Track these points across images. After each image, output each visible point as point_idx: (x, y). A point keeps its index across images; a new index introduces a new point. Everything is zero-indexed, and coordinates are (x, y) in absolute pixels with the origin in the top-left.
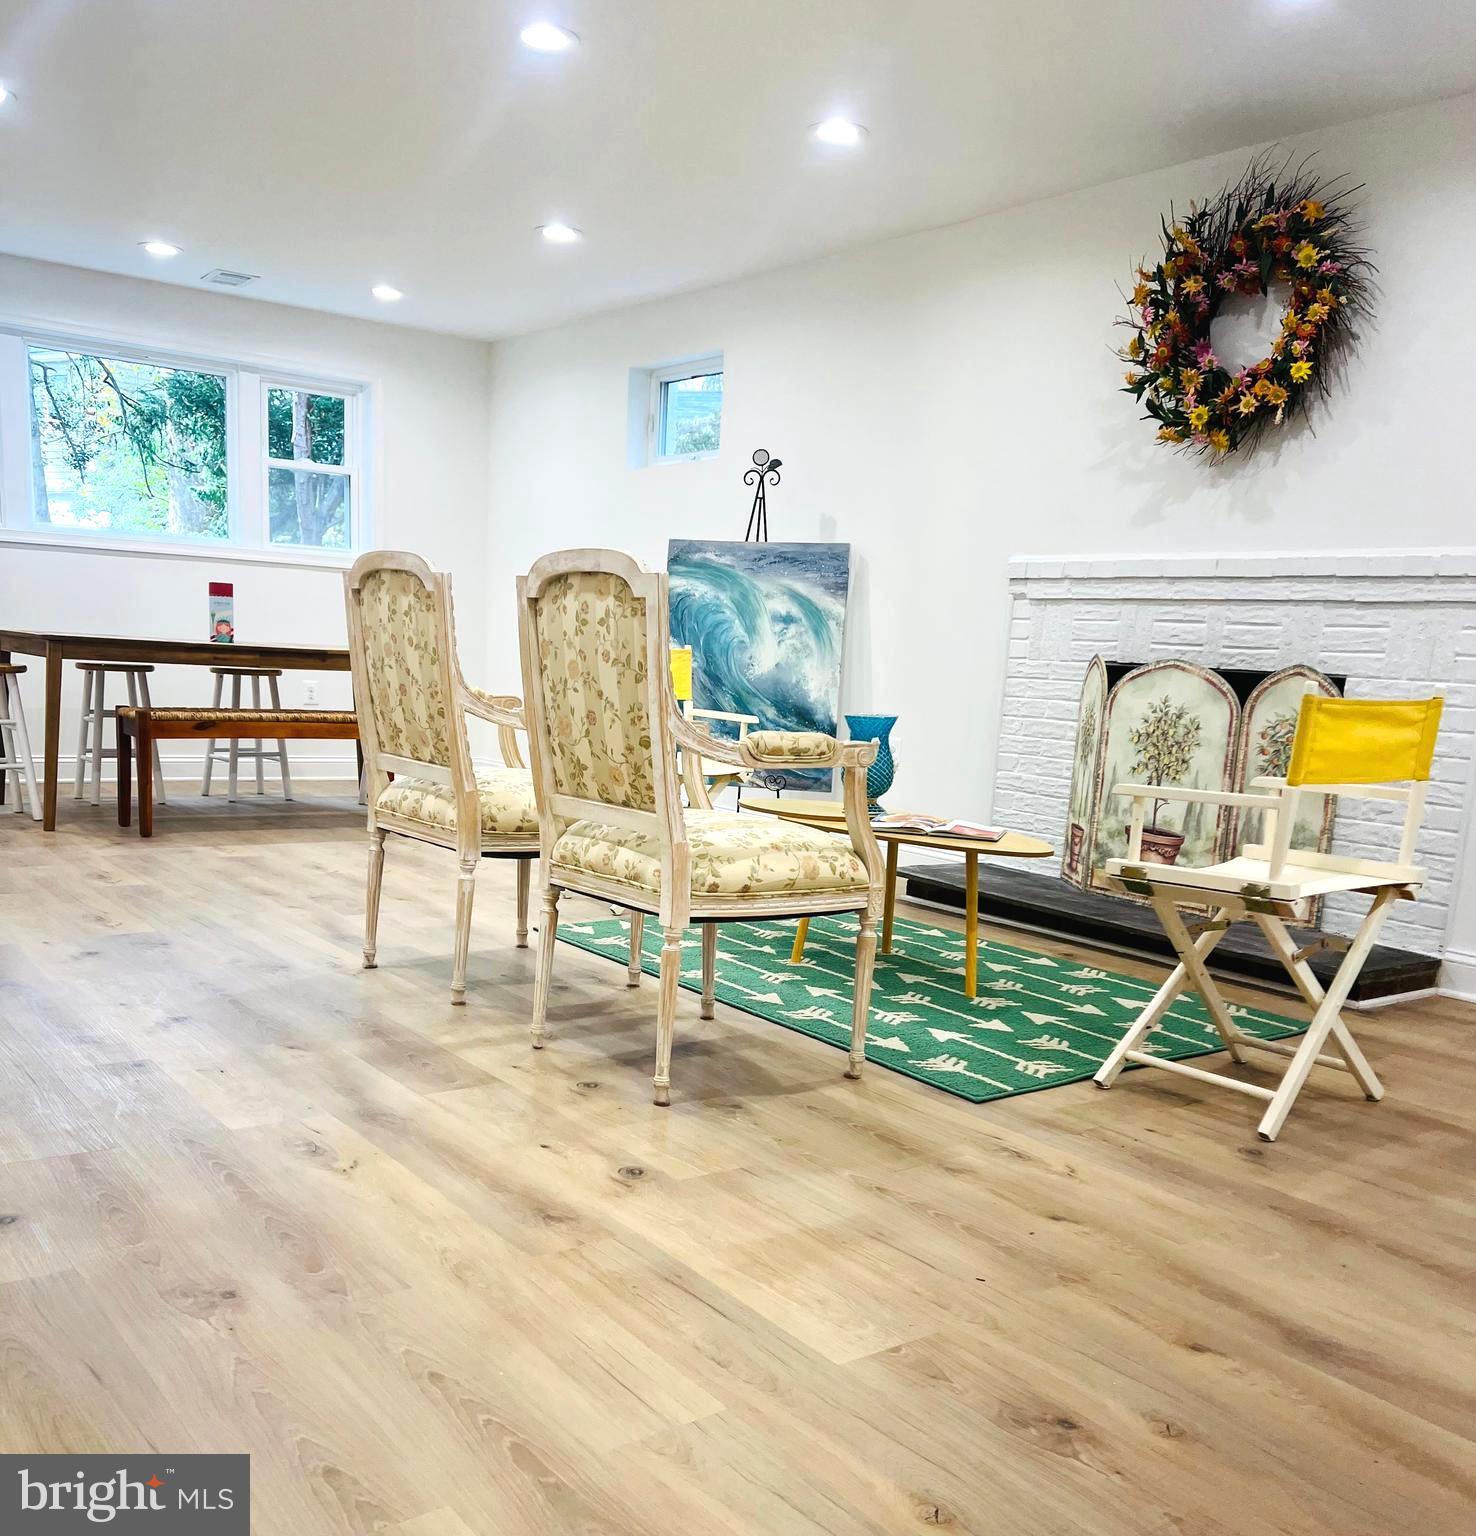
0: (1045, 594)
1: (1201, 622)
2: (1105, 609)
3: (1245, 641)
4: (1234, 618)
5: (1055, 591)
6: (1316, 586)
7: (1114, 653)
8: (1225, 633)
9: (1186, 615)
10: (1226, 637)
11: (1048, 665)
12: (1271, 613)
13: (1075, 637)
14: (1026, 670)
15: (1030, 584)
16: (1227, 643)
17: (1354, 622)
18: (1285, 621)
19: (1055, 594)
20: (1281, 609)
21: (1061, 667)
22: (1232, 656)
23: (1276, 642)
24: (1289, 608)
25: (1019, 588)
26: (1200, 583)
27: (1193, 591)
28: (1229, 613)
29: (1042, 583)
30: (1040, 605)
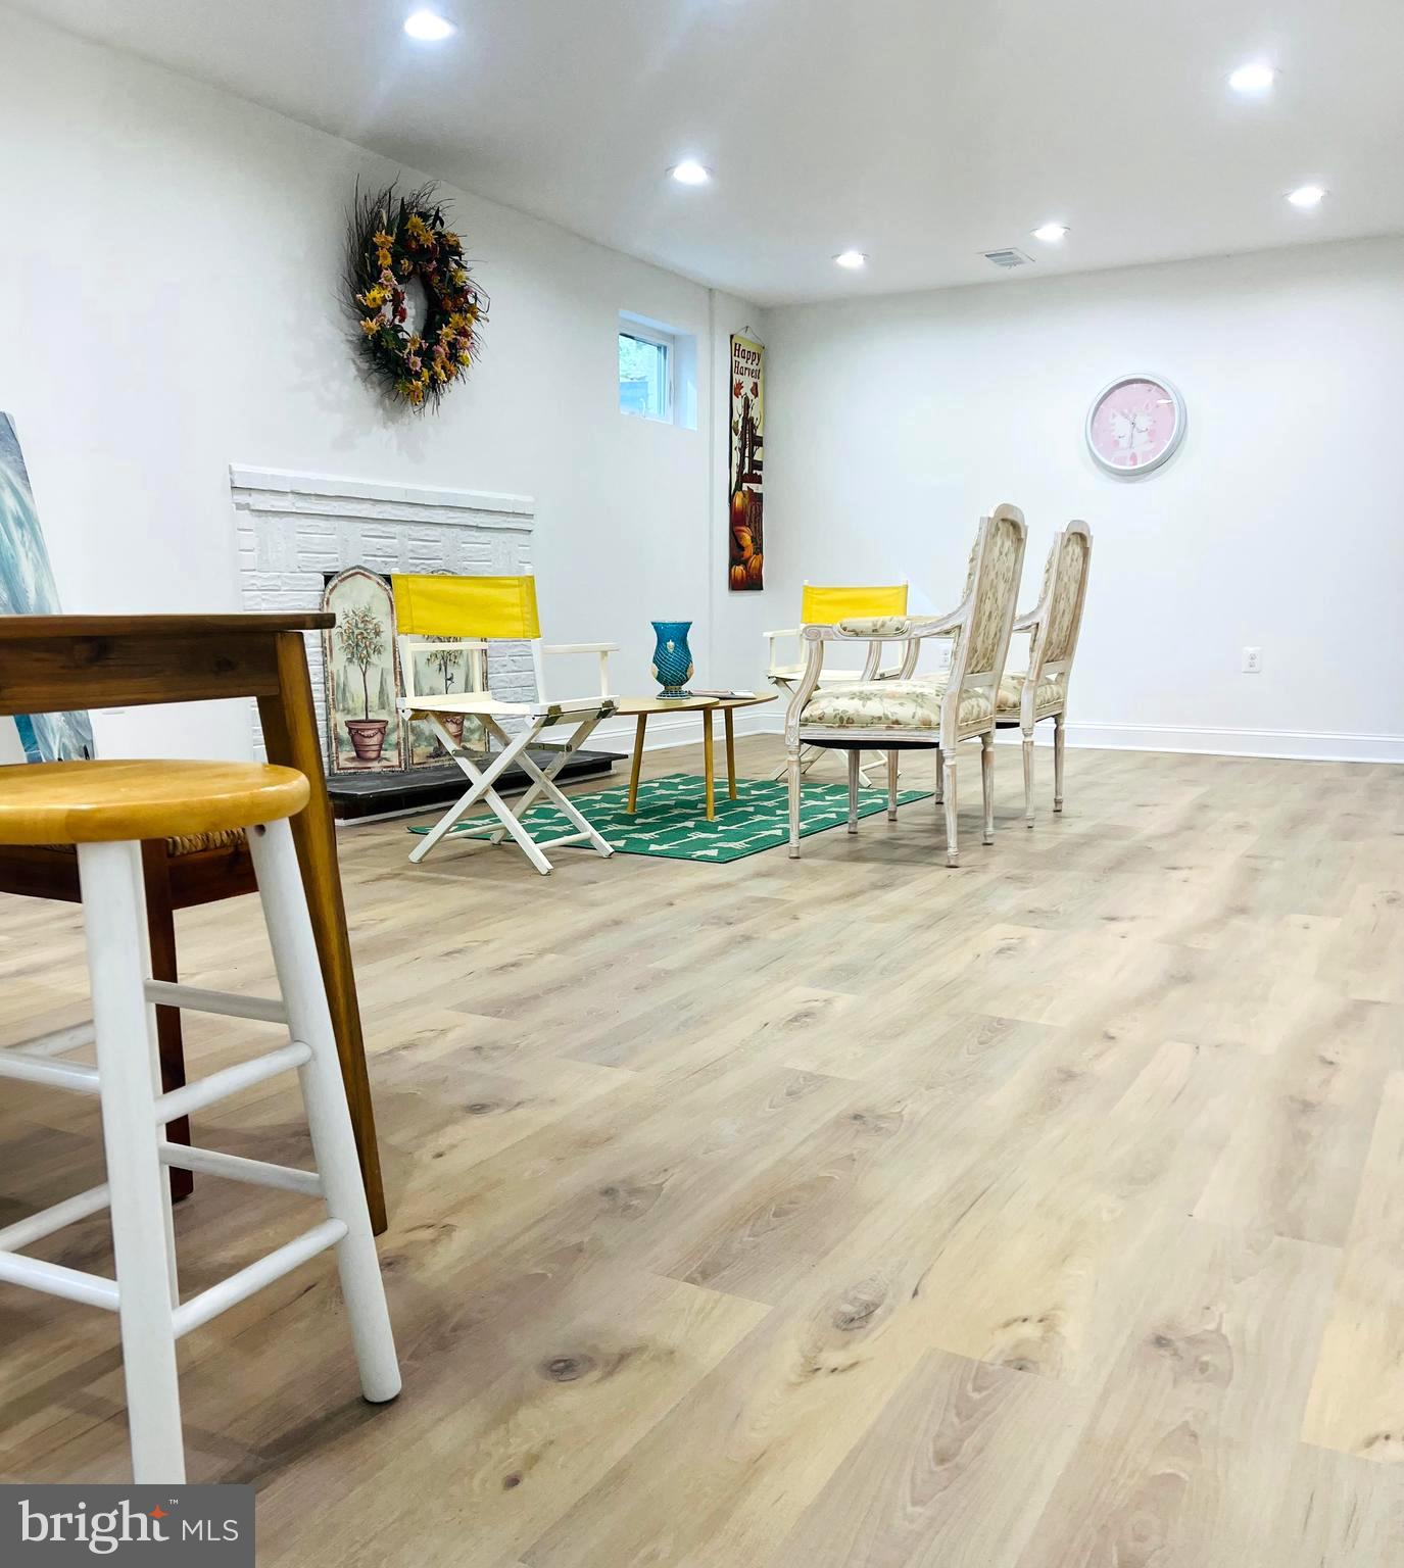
0: (272, 506)
1: (394, 538)
2: (322, 523)
3: (423, 554)
4: (415, 535)
5: (281, 504)
6: (459, 514)
7: (337, 564)
8: (410, 547)
9: (383, 532)
10: (412, 551)
11: (279, 576)
12: (433, 533)
13: (300, 549)
14: (259, 583)
15: (255, 495)
16: (412, 555)
17: (475, 541)
18: (443, 538)
19: (282, 507)
20: (439, 530)
21: (291, 578)
22: (417, 566)
23: (441, 555)
24: (445, 529)
25: (243, 498)
26: (395, 506)
27: (390, 513)
28: (410, 532)
29: (267, 495)
30: (260, 517)
